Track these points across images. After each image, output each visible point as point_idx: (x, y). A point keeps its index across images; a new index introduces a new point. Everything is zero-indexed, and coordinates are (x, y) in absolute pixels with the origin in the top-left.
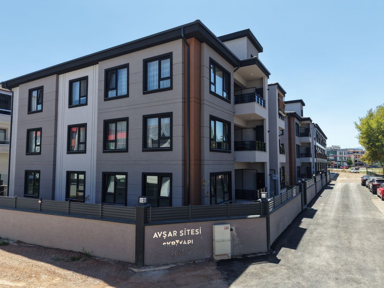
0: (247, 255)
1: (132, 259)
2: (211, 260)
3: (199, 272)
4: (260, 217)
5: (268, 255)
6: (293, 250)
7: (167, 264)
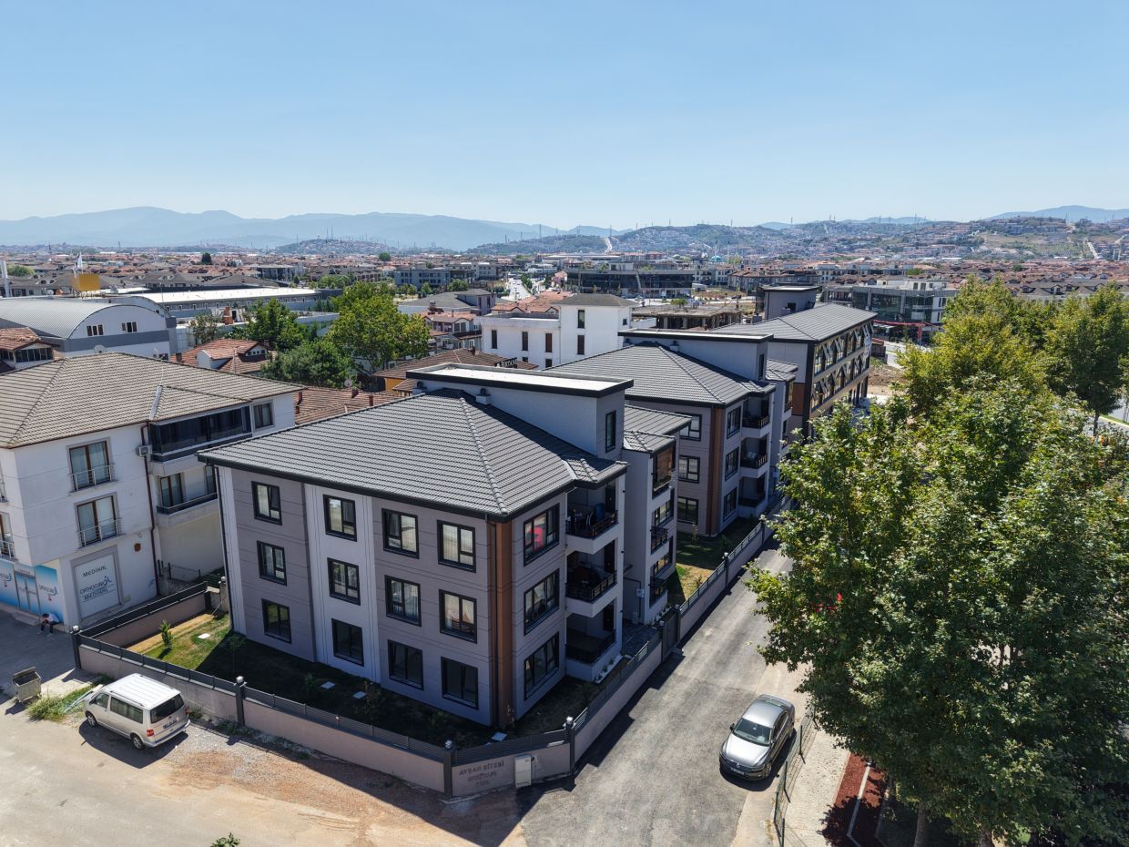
0: (548, 777)
1: (442, 789)
2: (513, 786)
3: (500, 805)
4: (563, 743)
5: (568, 777)
6: (596, 769)
7: (472, 795)
